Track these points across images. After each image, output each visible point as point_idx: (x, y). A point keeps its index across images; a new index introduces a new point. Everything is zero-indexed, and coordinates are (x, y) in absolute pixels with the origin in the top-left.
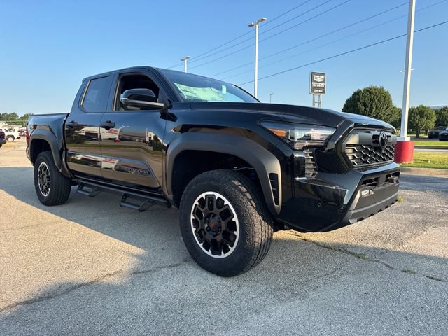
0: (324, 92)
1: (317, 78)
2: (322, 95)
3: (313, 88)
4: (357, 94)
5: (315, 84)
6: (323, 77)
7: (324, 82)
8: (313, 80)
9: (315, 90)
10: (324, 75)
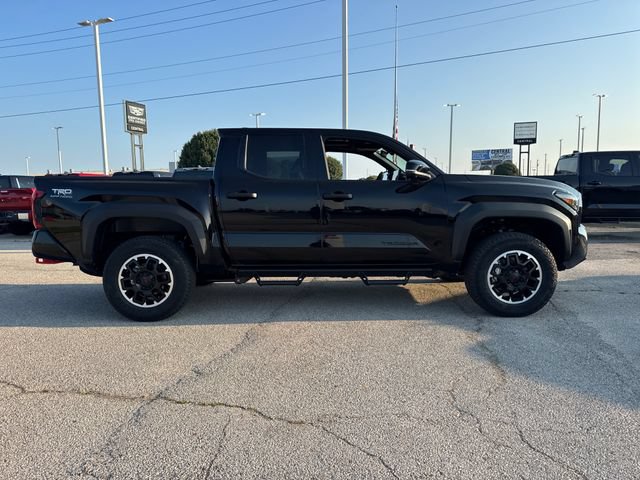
0: (145, 132)
1: (134, 110)
2: (144, 135)
3: (130, 125)
4: (197, 139)
5: (131, 119)
6: (142, 110)
7: (144, 117)
8: (128, 112)
9: (133, 128)
10: (143, 106)
